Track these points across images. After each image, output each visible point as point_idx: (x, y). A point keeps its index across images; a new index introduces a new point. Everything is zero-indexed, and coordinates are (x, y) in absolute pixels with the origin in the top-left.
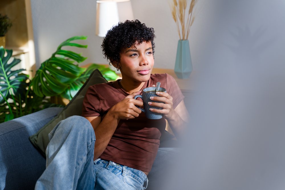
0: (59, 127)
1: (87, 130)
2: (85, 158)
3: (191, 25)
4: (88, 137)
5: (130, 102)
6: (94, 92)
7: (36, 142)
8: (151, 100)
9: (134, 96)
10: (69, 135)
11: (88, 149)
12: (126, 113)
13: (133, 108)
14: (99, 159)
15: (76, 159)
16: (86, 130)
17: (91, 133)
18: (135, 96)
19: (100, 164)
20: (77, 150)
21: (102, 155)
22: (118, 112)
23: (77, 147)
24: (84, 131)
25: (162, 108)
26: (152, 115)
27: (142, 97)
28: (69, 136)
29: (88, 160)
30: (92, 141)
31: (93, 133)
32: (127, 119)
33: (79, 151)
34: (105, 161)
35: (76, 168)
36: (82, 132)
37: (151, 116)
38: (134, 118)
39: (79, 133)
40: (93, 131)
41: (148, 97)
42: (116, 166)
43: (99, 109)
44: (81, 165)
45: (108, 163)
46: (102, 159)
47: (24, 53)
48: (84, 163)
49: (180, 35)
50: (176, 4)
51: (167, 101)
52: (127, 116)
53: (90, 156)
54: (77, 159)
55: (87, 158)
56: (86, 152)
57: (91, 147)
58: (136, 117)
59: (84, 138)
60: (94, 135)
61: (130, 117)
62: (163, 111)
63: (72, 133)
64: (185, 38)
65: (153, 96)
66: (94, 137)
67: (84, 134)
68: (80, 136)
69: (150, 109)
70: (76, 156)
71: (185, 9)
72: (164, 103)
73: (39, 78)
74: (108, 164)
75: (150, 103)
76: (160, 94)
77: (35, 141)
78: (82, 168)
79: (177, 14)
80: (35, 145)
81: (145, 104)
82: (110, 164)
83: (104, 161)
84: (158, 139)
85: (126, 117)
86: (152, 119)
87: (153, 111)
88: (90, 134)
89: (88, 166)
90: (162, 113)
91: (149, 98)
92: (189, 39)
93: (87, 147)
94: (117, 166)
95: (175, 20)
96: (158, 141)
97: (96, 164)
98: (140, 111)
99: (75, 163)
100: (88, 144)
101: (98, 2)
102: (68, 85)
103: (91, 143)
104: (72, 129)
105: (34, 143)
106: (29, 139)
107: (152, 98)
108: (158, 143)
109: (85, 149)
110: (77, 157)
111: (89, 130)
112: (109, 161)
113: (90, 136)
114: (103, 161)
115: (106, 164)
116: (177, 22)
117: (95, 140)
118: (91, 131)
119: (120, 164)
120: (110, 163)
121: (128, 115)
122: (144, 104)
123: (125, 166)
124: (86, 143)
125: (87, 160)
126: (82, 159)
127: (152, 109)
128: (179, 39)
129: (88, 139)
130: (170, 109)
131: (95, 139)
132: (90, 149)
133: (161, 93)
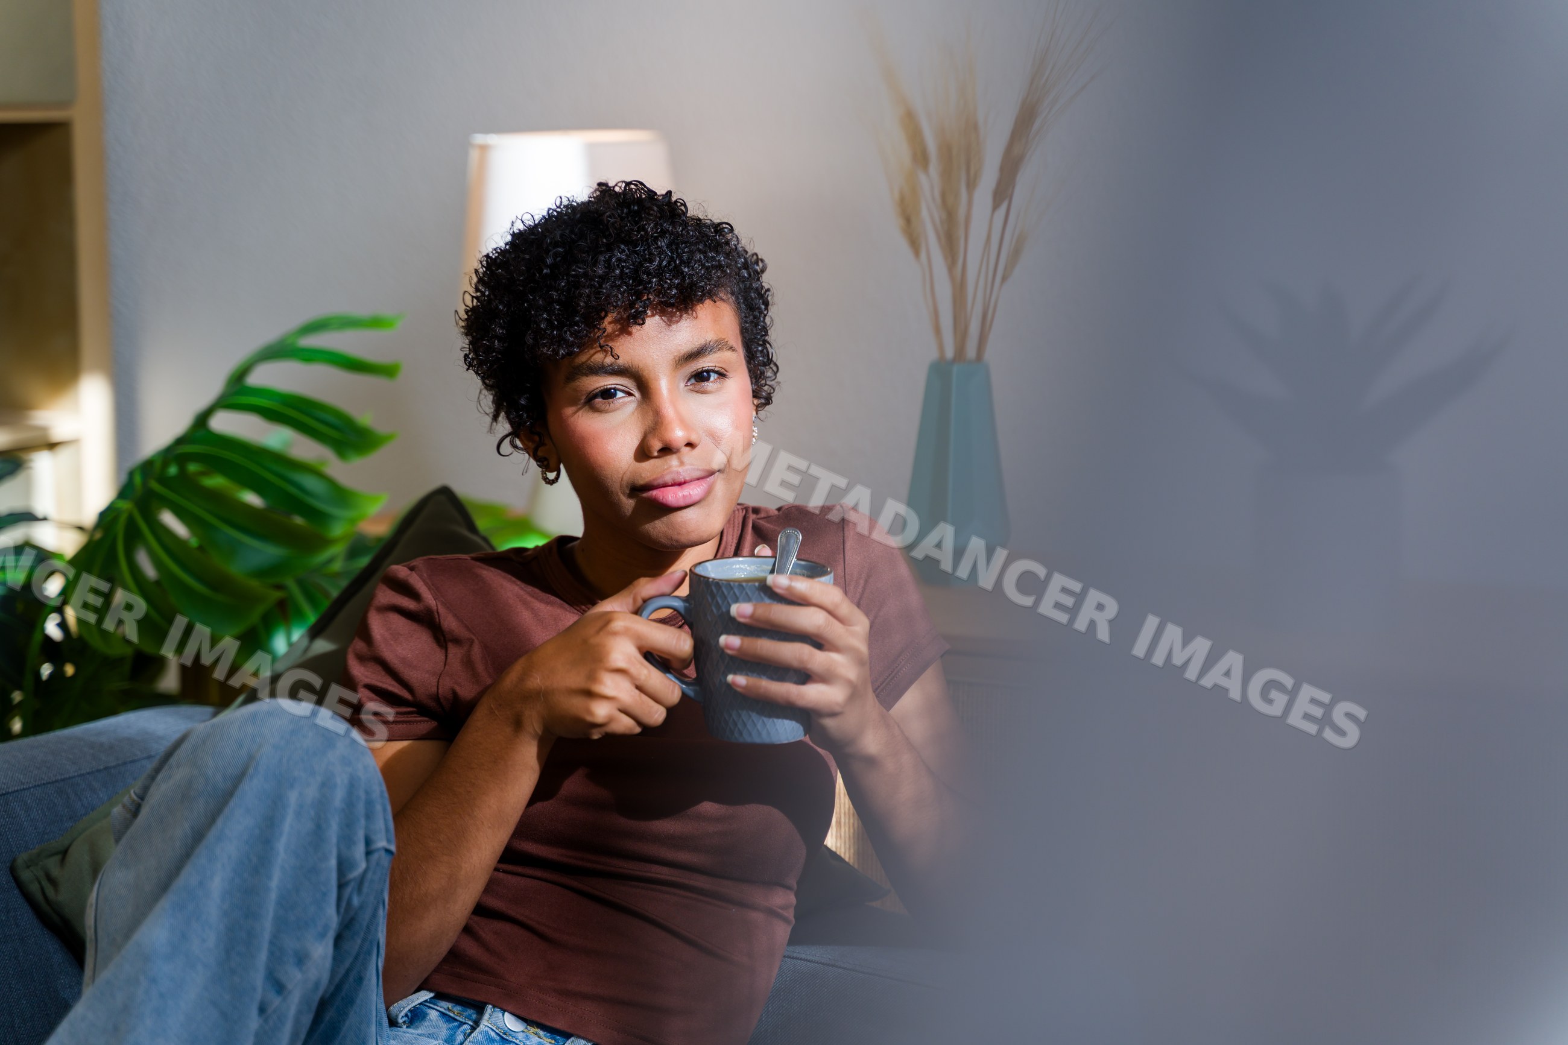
0: (173, 760)
1: (341, 780)
2: (321, 951)
3: (1004, 279)
4: (348, 825)
5: (615, 634)
6: (414, 595)
7: (50, 891)
8: (740, 624)
9: (640, 602)
10: (232, 804)
11: (344, 904)
12: (590, 694)
13: (633, 670)
14: (425, 996)
15: (263, 956)
16: (339, 781)
17: (369, 803)
18: (645, 601)
19: (426, 1023)
20: (273, 896)
21: (437, 970)
22: (542, 696)
23: (276, 881)
24: (323, 785)
25: (804, 676)
26: (744, 714)
27: (686, 608)
28: (227, 811)
29: (342, 971)
30: (368, 853)
31: (379, 808)
32: (596, 736)
33: (286, 903)
34: (458, 1009)
35: (262, 1010)
36: (312, 793)
37: (736, 724)
38: (638, 730)
39: (293, 797)
40: (382, 796)
41: (718, 607)
42: (521, 1036)
43: (436, 698)
44: (295, 999)
45: (474, 1016)
46: (440, 996)
47: (52, 446)
48: (317, 985)
49: (937, 330)
50: (921, 158)
51: (834, 630)
52: (590, 712)
53: (353, 946)
54: (271, 953)
55: (337, 958)
56: (331, 916)
57: (365, 890)
58: (647, 730)
59: (319, 827)
60: (385, 820)
61: (611, 720)
62: (813, 694)
63: (251, 790)
64: (971, 352)
65: (748, 599)
66: (387, 830)
67: (322, 805)
68: (298, 814)
69: (730, 678)
70: (266, 936)
71: (971, 185)
72: (818, 642)
73: (113, 549)
74: (477, 1023)
75: (730, 641)
76: (789, 589)
77: (45, 883)
78: (299, 1013)
79: (925, 213)
80: (45, 907)
81: (703, 648)
82: (485, 1022)
83: (450, 1005)
84: (789, 888)
85: (589, 718)
86: (741, 740)
87: (746, 688)
88: (361, 808)
89: (343, 1014)
90: (801, 703)
91: (728, 611)
92: (989, 354)
93: (341, 886)
94: (527, 1038)
95: (915, 243)
96: (784, 899)
97: (400, 1021)
98: (670, 689)
99: (258, 978)
100: (343, 866)
101: (479, 139)
102: (279, 587)
103: (363, 865)
104: (251, 771)
105: (39, 897)
106: (13, 870)
107: (741, 610)
108: (785, 913)
109: (324, 894)
110: (271, 943)
111: (352, 785)
112: (480, 1009)
113: (363, 822)
114: (444, 1005)
115: (462, 1024)
116: (923, 255)
117: (388, 851)
118: (367, 793)
119: (548, 1024)
120: (486, 1016)
121: (601, 711)
122: (696, 648)
123: (579, 1037)
124: (333, 862)
125: (333, 972)
126: (301, 959)
127: (740, 680)
128: (933, 355)
129: (346, 839)
130: (849, 682)
131: (389, 841)
132: (356, 901)
133: (802, 586)
